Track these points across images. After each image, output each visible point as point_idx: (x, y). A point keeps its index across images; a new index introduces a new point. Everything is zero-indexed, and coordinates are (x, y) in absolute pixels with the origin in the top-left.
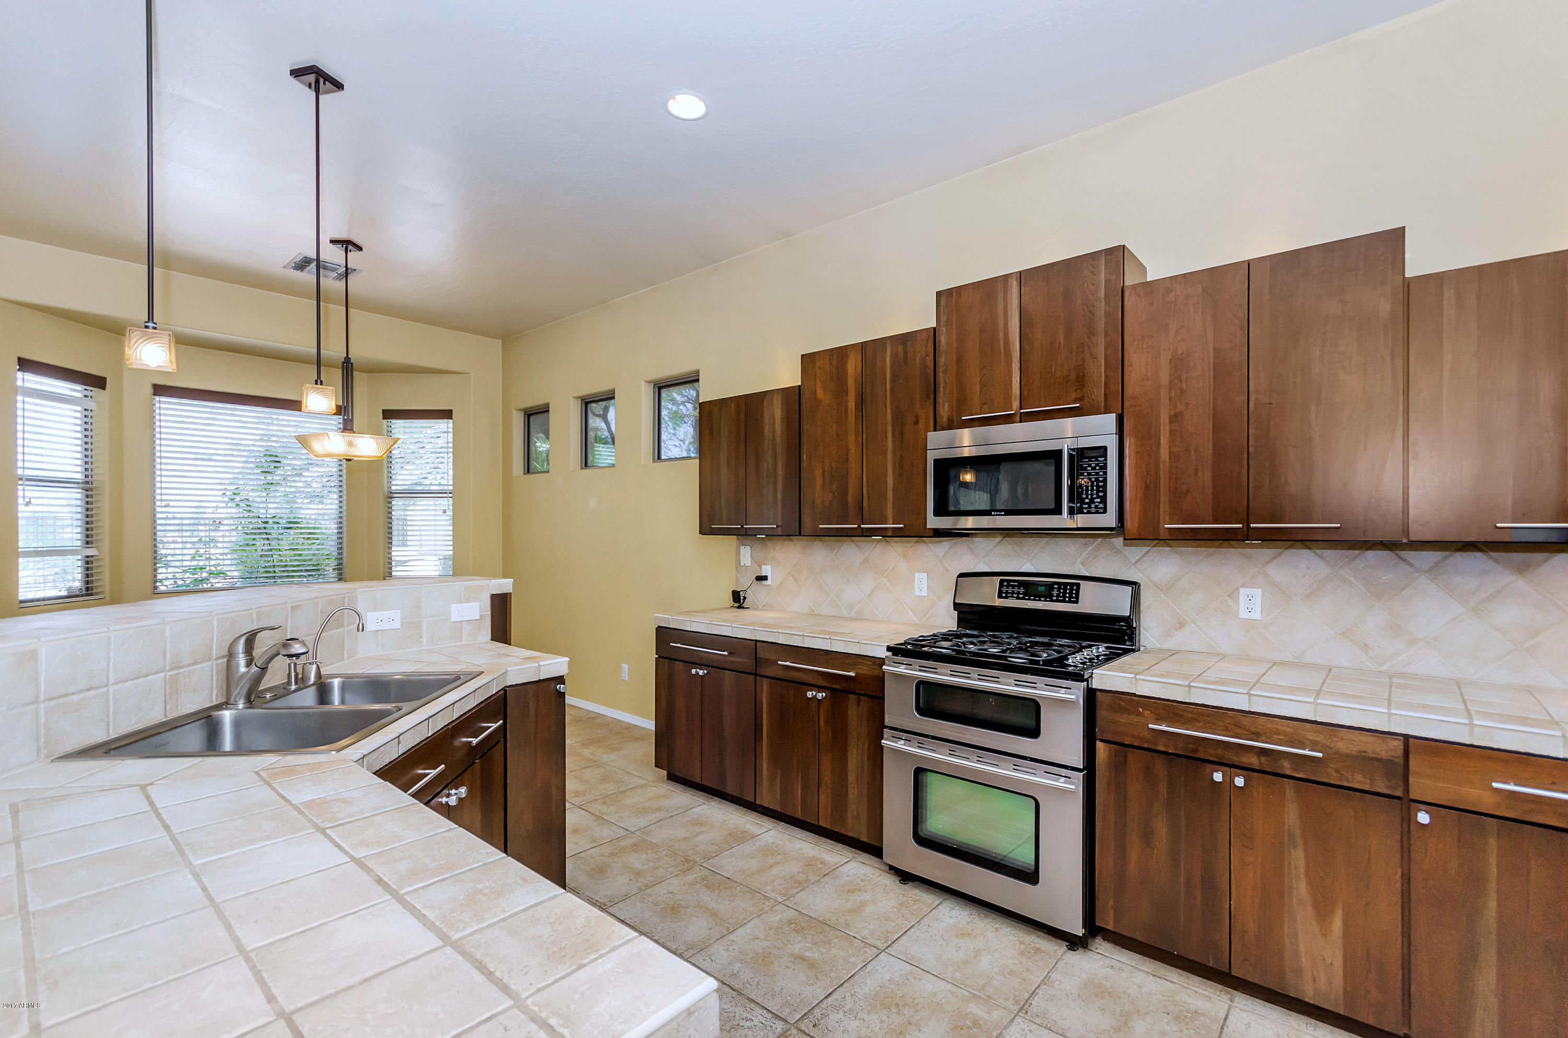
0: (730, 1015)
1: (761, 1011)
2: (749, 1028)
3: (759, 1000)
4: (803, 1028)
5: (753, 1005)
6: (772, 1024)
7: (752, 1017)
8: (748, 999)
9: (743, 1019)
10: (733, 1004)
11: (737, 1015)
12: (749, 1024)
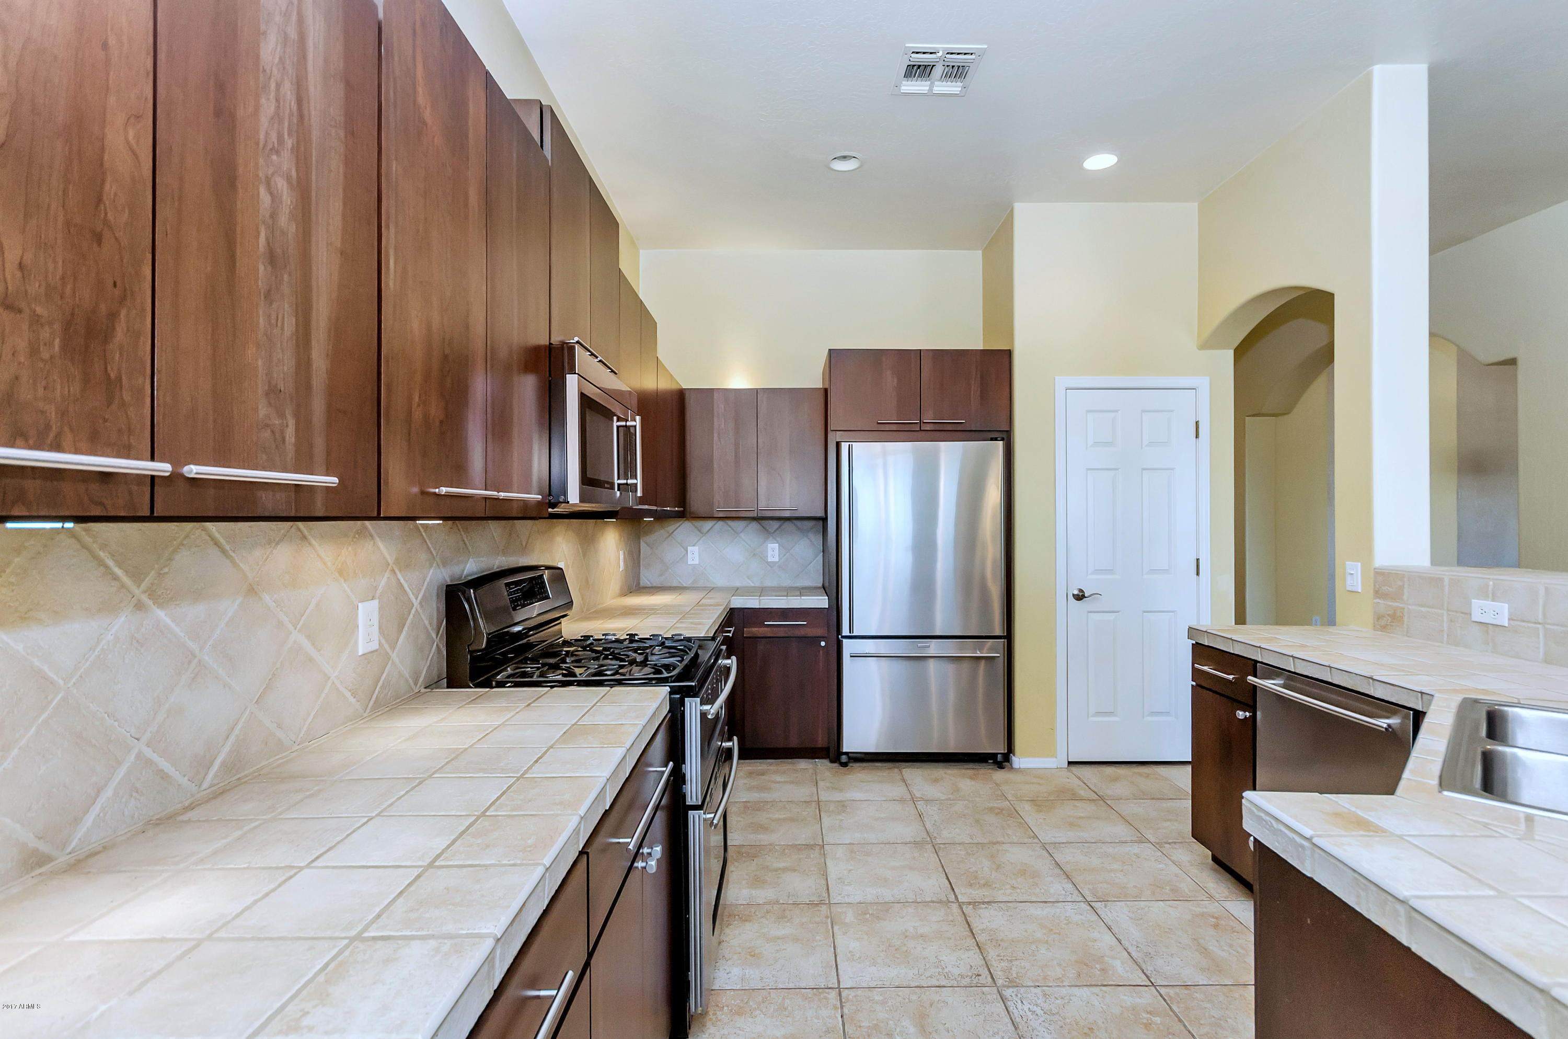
0: (1047, 1025)
1: (1015, 1011)
2: (1037, 1005)
3: (1007, 1020)
4: (989, 979)
5: (1018, 1020)
6: (1014, 997)
7: (1027, 1011)
8: (1016, 1028)
9: (1037, 1015)
10: (1036, 1032)
11: (1040, 1021)
12: (1035, 1008)
